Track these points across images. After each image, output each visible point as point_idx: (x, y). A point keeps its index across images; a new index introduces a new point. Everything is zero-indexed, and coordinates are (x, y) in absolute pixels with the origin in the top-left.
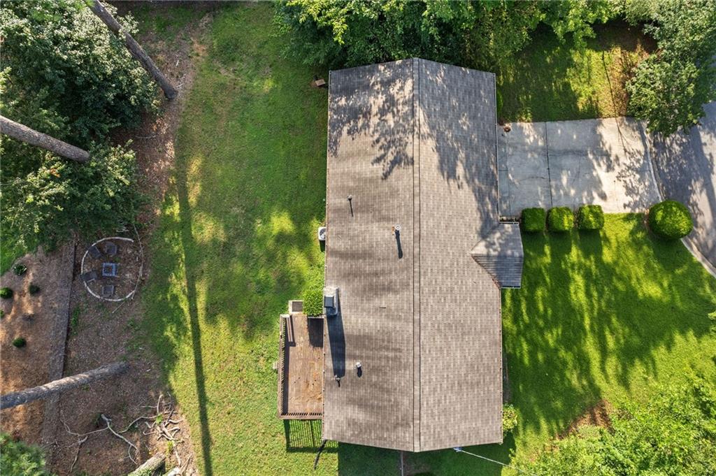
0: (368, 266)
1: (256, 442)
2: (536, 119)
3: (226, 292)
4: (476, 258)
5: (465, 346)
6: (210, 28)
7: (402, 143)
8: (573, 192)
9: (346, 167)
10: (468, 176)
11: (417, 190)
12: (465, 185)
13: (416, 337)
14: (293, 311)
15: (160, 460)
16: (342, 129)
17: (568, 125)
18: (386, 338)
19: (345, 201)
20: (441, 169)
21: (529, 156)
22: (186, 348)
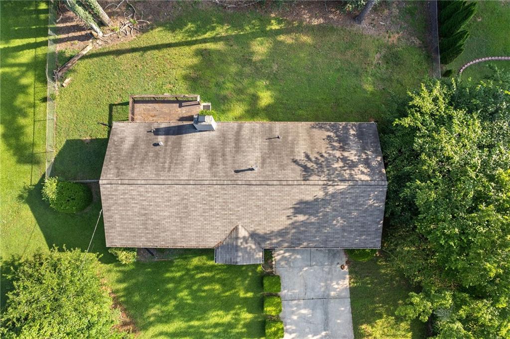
0: (229, 150)
1: (117, 84)
2: (353, 291)
3: (218, 61)
4: (236, 229)
5: (172, 219)
6: (410, 45)
7: (320, 173)
8: (295, 318)
9: (303, 134)
10: (297, 224)
11: (284, 183)
12: (290, 222)
13: (177, 182)
14: (204, 106)
15: (107, 22)
16: (332, 131)
17: (349, 316)
18: (178, 162)
19: (277, 134)
20: (301, 202)
21: (322, 284)
22: (179, 37)
